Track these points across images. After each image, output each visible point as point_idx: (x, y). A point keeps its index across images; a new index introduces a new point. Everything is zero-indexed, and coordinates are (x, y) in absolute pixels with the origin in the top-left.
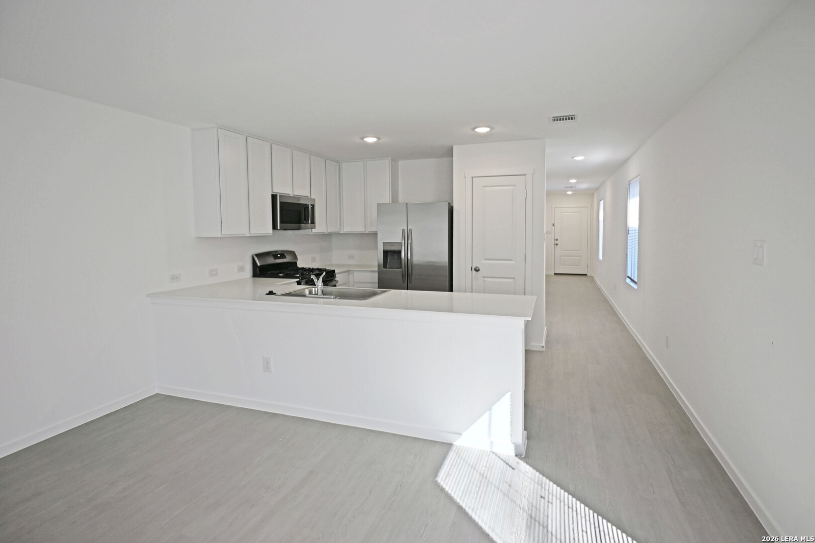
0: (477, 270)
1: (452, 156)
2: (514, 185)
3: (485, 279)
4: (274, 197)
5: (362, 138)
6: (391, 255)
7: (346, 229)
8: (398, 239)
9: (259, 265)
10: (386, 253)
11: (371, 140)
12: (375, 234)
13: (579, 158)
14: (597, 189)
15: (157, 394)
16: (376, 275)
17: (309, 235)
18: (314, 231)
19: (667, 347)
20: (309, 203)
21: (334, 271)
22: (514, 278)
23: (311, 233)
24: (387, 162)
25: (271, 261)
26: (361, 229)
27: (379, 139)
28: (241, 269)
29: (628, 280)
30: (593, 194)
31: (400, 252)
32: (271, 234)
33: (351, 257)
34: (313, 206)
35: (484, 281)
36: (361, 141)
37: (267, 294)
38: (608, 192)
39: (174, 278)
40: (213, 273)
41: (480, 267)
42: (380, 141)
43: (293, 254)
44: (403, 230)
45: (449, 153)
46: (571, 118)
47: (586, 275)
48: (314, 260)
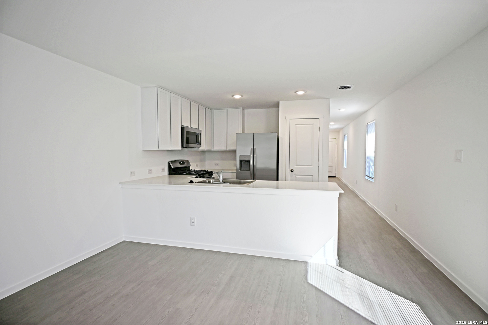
0: (292, 171)
1: (279, 107)
2: (313, 124)
3: (297, 176)
4: (183, 128)
5: (233, 96)
6: (245, 163)
7: (216, 148)
8: (248, 153)
9: (173, 167)
10: (241, 161)
11: (237, 97)
12: (235, 151)
13: (342, 110)
14: (342, 129)
15: (124, 241)
16: (235, 174)
17: (197, 151)
18: (200, 149)
19: (396, 211)
20: (199, 133)
21: (212, 172)
22: (312, 175)
23: (198, 150)
24: (240, 110)
25: (179, 165)
26: (223, 148)
27: (242, 96)
28: (163, 170)
29: (367, 177)
30: (339, 131)
31: (249, 161)
32: (181, 150)
33: (217, 165)
34: (201, 134)
35: (296, 177)
36: (232, 97)
37: (189, 182)
38: (350, 131)
39: (132, 174)
40: (150, 172)
41: (294, 170)
42: (243, 97)
43: (188, 161)
44: (252, 149)
45: (277, 105)
46: (349, 87)
47: (335, 177)
48: (197, 166)
